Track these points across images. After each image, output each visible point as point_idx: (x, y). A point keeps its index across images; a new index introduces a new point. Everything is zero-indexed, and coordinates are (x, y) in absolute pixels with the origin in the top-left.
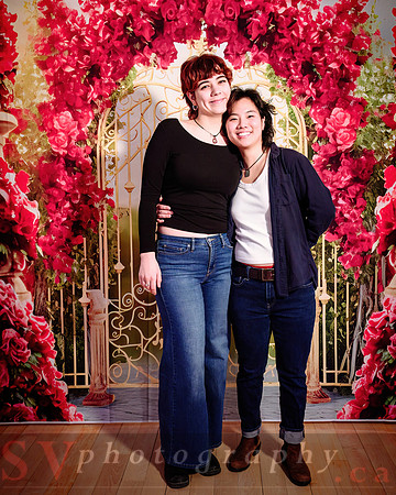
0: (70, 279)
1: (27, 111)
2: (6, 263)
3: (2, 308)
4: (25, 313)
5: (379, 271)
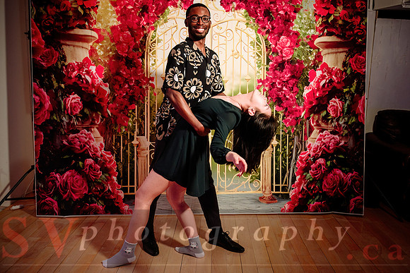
0: (126, 130)
1: (104, 30)
2: (88, 119)
3: (85, 146)
4: (99, 149)
5: (306, 128)
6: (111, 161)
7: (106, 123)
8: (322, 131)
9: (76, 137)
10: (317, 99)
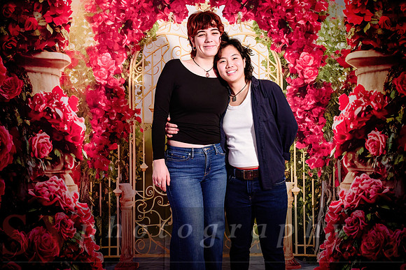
0: (107, 175)
1: (78, 52)
2: (59, 163)
3: (55, 196)
4: (72, 200)
5: (337, 171)
6: (88, 215)
7: (82, 167)
8: (358, 173)
9: (44, 185)
10: (351, 132)
